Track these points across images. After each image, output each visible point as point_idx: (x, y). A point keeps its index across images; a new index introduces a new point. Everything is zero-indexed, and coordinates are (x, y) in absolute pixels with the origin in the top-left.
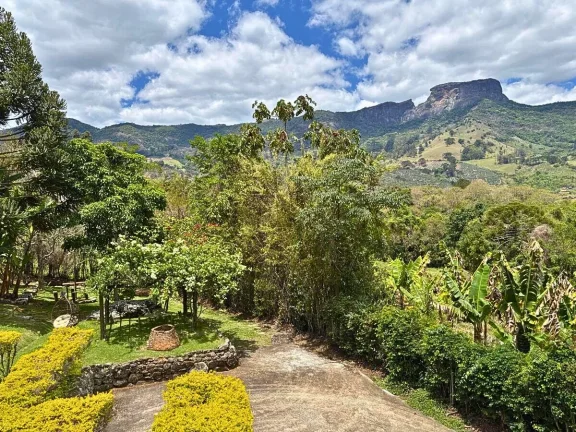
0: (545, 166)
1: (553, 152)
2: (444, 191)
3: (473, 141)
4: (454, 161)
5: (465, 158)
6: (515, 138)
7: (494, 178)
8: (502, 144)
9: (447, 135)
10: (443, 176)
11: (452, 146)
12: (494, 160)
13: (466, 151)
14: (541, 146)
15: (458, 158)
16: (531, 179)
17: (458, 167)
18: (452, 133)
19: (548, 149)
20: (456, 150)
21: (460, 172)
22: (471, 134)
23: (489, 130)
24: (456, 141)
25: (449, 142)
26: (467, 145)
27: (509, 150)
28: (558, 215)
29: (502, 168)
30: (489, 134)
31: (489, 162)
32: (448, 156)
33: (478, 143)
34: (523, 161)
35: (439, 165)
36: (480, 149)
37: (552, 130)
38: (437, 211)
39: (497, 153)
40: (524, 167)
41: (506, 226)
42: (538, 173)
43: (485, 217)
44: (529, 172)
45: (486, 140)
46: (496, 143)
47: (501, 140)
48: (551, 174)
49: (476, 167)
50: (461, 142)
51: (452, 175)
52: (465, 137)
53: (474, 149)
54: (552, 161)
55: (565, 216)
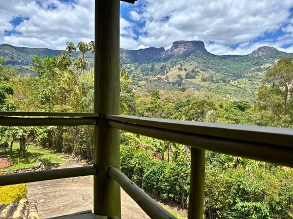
0: (221, 84)
1: (224, 78)
2: (174, 93)
3: (191, 70)
4: (181, 79)
5: (187, 78)
6: (209, 70)
7: (198, 88)
8: (203, 72)
9: (179, 66)
10: (176, 86)
11: (181, 72)
12: (200, 79)
13: (187, 74)
14: (220, 74)
15: (184, 77)
16: (215, 90)
17: (183, 82)
18: (181, 65)
19: (223, 76)
20: (183, 73)
21: (184, 84)
22: (190, 66)
23: (198, 65)
24: (183, 69)
25: (180, 69)
26: (188, 71)
27: (207, 76)
28: (221, 106)
29: (203, 84)
30: (198, 67)
31: (197, 80)
32: (179, 76)
33: (193, 71)
34: (212, 81)
35: (175, 80)
36: (194, 74)
37: (225, 67)
38: (170, 102)
39: (201, 76)
40: (212, 84)
41: (199, 110)
42: (218, 87)
43: (190, 106)
44: (214, 86)
45: (196, 70)
46: (201, 71)
47: (203, 70)
48: (223, 88)
49: (192, 82)
50: (185, 70)
51: (180, 85)
52: (188, 67)
53: (191, 74)
54: (224, 81)
55: (224, 107)
